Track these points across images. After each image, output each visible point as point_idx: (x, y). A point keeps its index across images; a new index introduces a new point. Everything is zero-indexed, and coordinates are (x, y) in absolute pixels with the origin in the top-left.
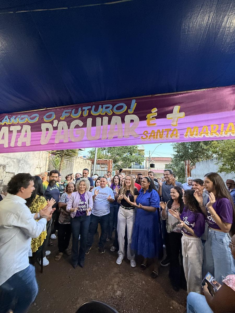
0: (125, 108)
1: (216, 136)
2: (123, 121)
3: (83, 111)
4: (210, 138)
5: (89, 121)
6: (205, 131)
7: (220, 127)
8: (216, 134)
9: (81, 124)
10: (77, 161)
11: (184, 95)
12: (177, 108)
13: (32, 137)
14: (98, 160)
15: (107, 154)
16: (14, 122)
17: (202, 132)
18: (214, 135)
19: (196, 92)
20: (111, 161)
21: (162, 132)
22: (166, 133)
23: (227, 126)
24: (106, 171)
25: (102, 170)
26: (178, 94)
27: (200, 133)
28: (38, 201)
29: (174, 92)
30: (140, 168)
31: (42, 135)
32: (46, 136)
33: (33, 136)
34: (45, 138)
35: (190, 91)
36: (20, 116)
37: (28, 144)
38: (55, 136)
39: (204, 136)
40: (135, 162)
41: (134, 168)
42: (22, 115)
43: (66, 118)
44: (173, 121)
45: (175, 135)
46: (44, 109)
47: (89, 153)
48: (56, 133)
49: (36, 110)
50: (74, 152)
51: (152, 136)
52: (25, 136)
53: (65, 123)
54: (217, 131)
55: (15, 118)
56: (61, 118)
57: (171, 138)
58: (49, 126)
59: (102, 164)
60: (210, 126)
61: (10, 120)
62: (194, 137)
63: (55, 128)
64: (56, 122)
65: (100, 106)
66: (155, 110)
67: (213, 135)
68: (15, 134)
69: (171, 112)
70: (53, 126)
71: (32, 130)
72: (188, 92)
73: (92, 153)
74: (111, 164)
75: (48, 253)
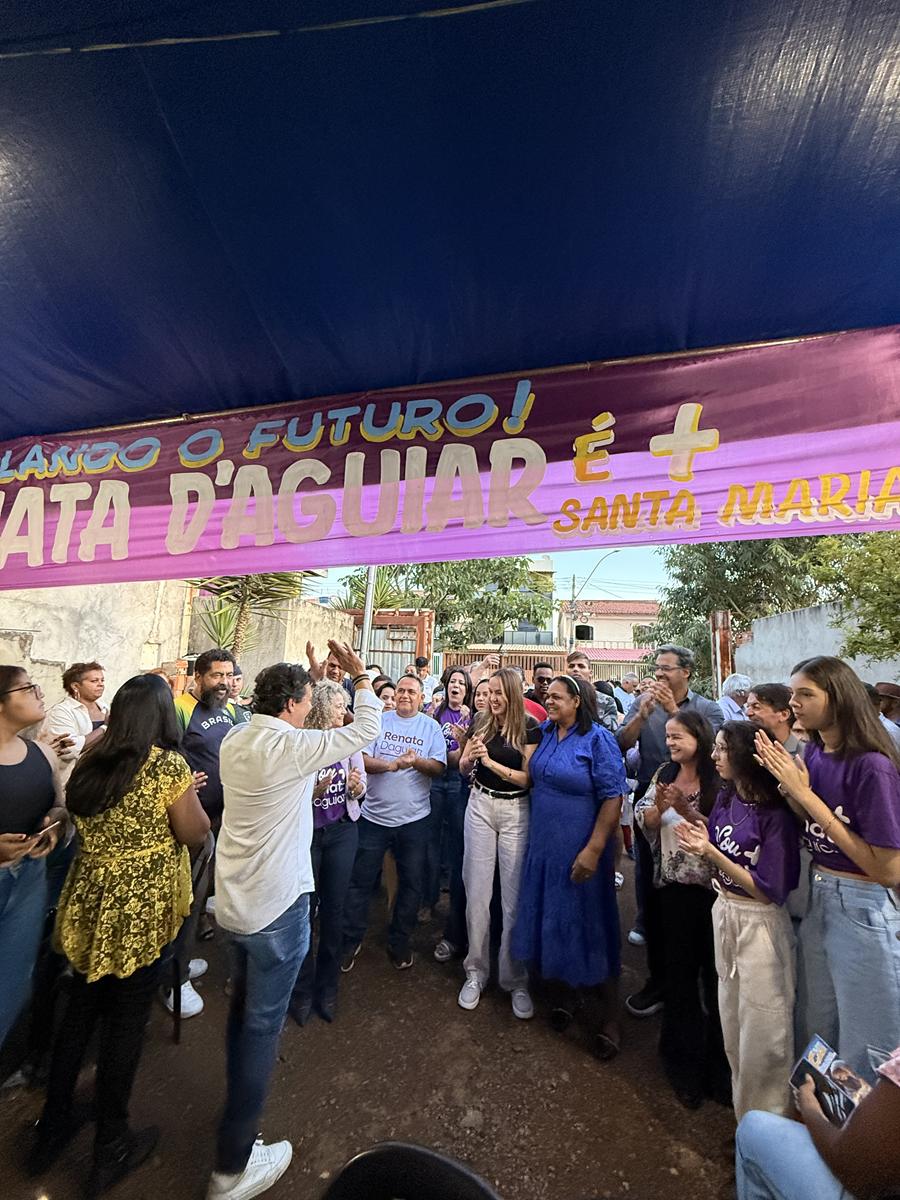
0: (492, 411)
1: (842, 517)
2: (484, 462)
3: (328, 424)
4: (816, 525)
5: (355, 462)
6: (797, 501)
7: (855, 486)
8: (844, 512)
9: (323, 474)
10: (299, 616)
11: (717, 360)
12: (689, 413)
13: (132, 527)
14: (379, 612)
15: (414, 588)
16: (65, 469)
17: (788, 504)
18: (834, 514)
19: (765, 351)
20: (427, 614)
21: (635, 503)
22: (650, 507)
23: (883, 480)
24: (410, 653)
25: (395, 650)
26: (695, 359)
27: (781, 507)
28: (157, 769)
29: (679, 350)
30: (538, 641)
31: (172, 518)
32: (187, 523)
33: (140, 522)
34: (186, 529)
35: (741, 348)
36: (90, 447)
37: (120, 552)
38: (220, 519)
39: (795, 519)
40: (520, 619)
41: (517, 641)
42: (96, 440)
43: (266, 452)
44: (677, 462)
45: (682, 516)
46: (182, 419)
47: (345, 584)
48: (225, 509)
49: (149, 424)
50: (291, 583)
51: (597, 517)
52: (109, 521)
53: (262, 472)
54: (844, 499)
55: (69, 455)
56: (245, 453)
57: (665, 527)
58: (201, 483)
59: (395, 627)
60: (817, 478)
61: (50, 463)
62: (758, 524)
63: (225, 492)
64: (225, 469)
65: (396, 407)
66: (605, 421)
67: (827, 514)
68: (68, 513)
69: (668, 428)
70: (216, 482)
71: (135, 499)
72: (733, 348)
73: (357, 585)
74: (430, 627)
75: (198, 966)
